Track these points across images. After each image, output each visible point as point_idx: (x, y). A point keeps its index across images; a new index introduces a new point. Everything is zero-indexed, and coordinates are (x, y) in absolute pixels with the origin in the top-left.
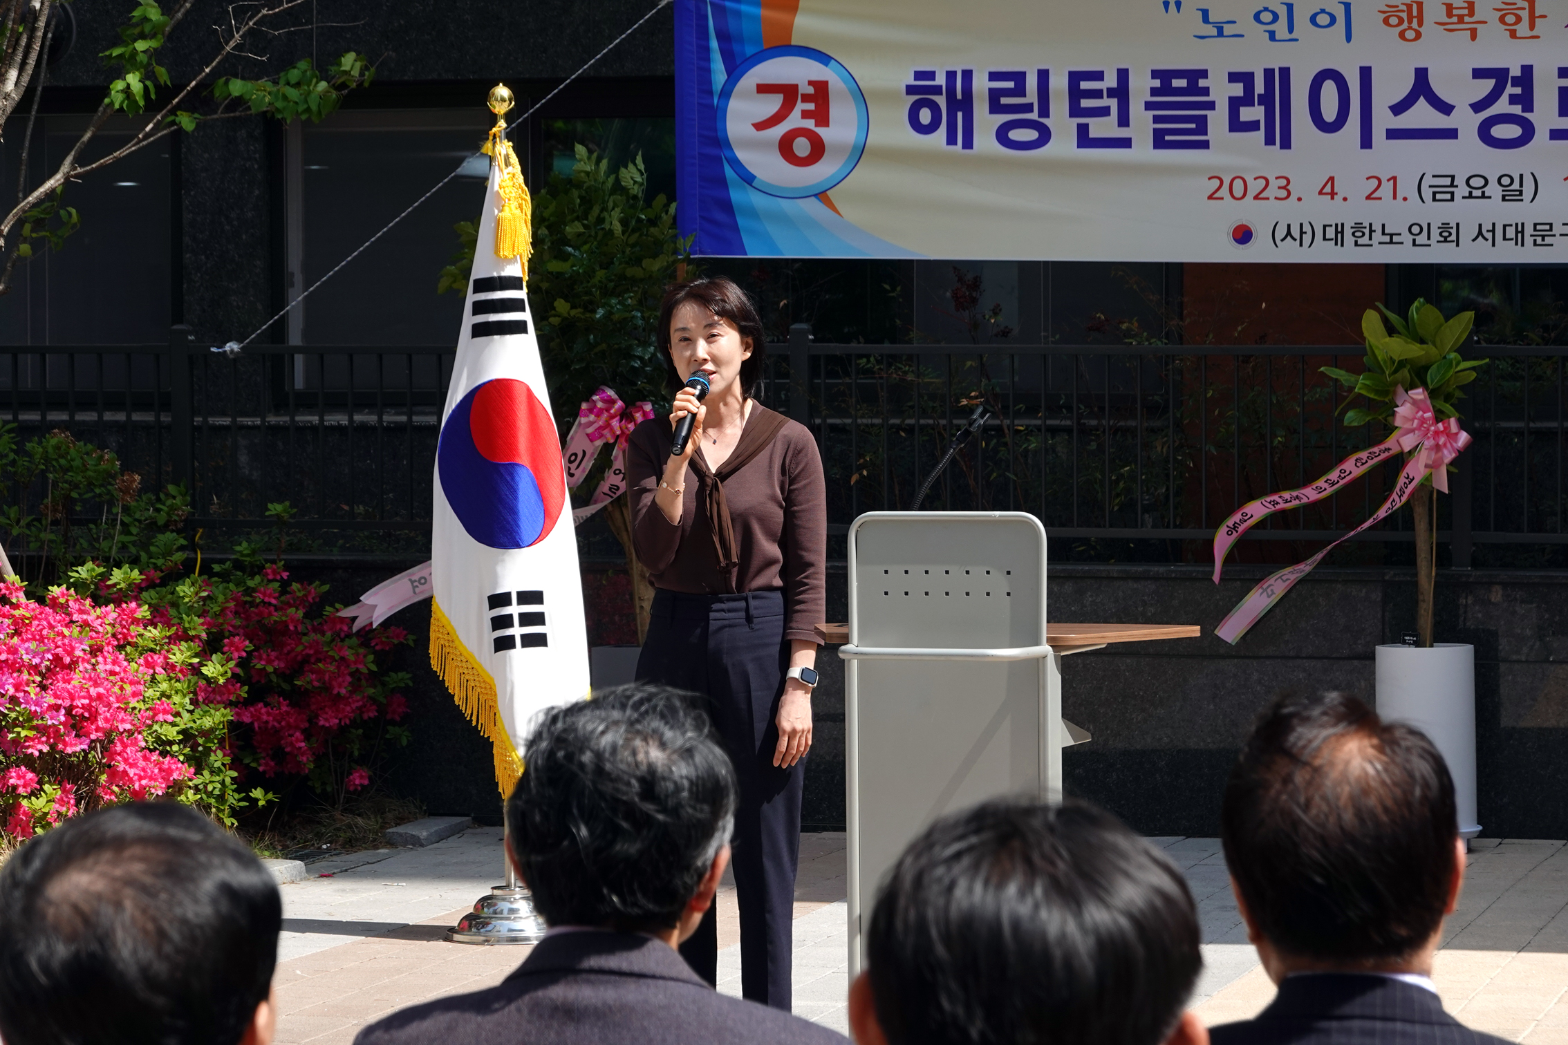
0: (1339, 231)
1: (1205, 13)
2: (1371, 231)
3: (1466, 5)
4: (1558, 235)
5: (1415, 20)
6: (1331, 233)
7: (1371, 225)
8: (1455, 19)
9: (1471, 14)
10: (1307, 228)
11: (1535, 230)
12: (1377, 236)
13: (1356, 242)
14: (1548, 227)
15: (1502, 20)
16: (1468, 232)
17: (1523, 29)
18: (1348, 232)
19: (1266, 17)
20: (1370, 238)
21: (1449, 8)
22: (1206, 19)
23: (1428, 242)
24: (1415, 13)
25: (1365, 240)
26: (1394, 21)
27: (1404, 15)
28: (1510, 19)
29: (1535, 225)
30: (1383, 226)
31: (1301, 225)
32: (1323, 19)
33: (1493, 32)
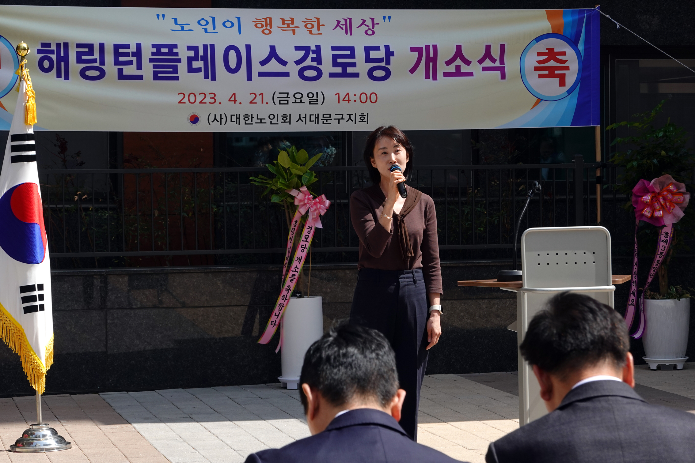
0: (238, 118)
1: (176, 20)
2: (252, 118)
3: (290, 19)
4: (333, 119)
5: (269, 26)
6: (234, 118)
7: (252, 115)
8: (286, 26)
9: (293, 23)
10: (223, 116)
11: (323, 117)
12: (255, 120)
13: (245, 122)
14: (329, 116)
15: (306, 26)
16: (295, 118)
17: (315, 30)
18: (242, 118)
19: (203, 22)
20: (252, 121)
21: (283, 20)
22: (176, 23)
23: (277, 123)
24: (268, 23)
25: (249, 122)
26: (259, 26)
27: (264, 23)
28: (309, 26)
29: (323, 115)
30: (258, 115)
31: (221, 115)
32: (228, 24)
33: (302, 31)
